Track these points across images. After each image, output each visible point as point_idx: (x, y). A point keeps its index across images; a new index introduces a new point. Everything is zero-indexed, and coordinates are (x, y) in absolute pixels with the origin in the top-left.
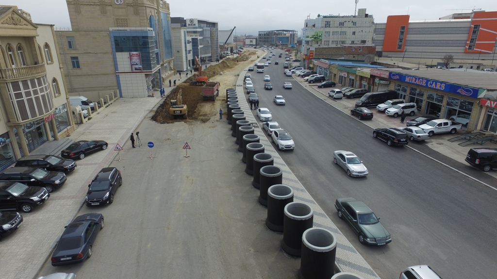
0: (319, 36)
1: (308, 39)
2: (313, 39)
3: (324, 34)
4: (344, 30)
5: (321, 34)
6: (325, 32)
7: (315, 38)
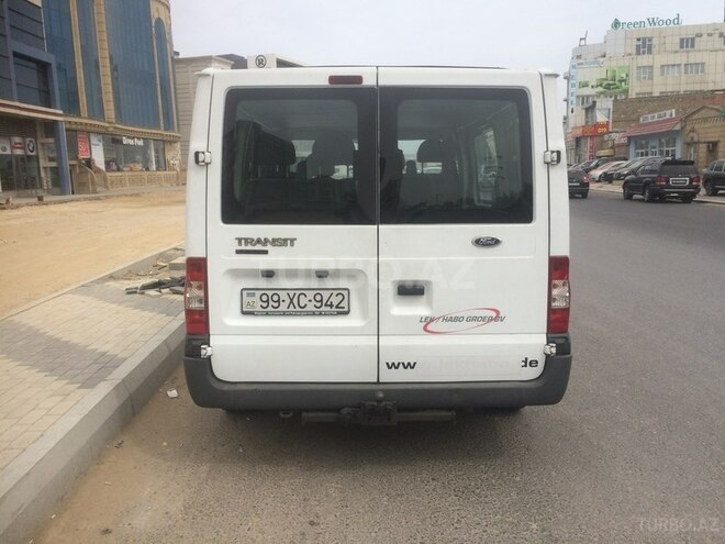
0: (621, 81)
1: (588, 91)
2: (600, 89)
3: (634, 72)
4: (695, 57)
5: (624, 75)
6: (639, 68)
7: (608, 87)
